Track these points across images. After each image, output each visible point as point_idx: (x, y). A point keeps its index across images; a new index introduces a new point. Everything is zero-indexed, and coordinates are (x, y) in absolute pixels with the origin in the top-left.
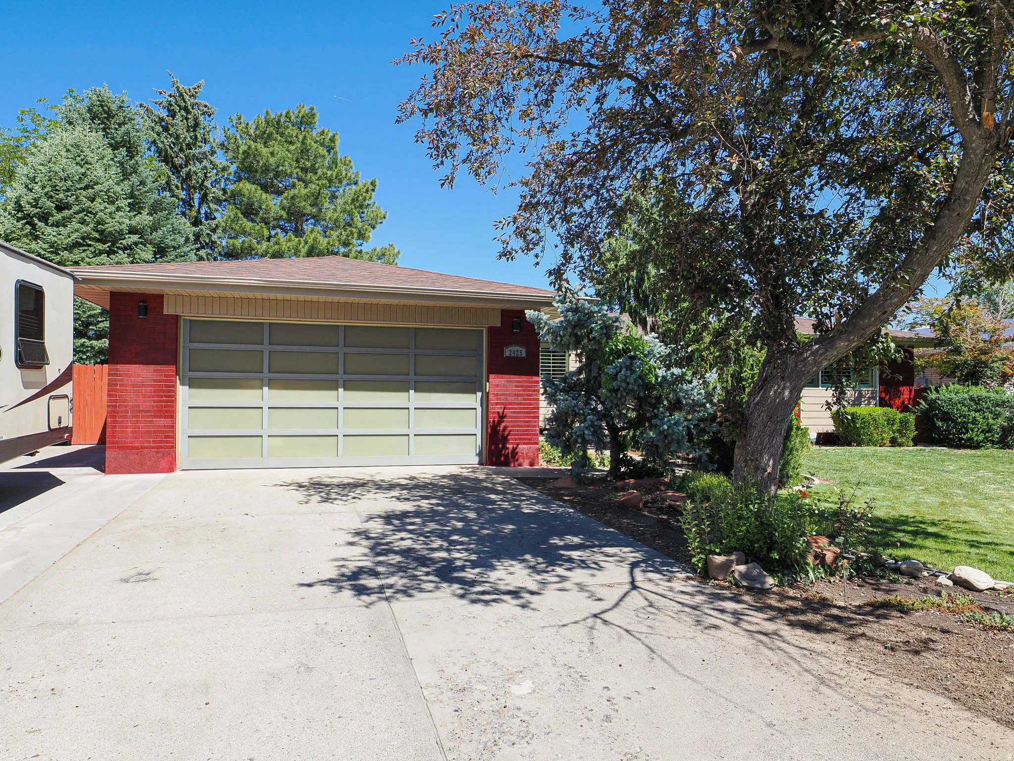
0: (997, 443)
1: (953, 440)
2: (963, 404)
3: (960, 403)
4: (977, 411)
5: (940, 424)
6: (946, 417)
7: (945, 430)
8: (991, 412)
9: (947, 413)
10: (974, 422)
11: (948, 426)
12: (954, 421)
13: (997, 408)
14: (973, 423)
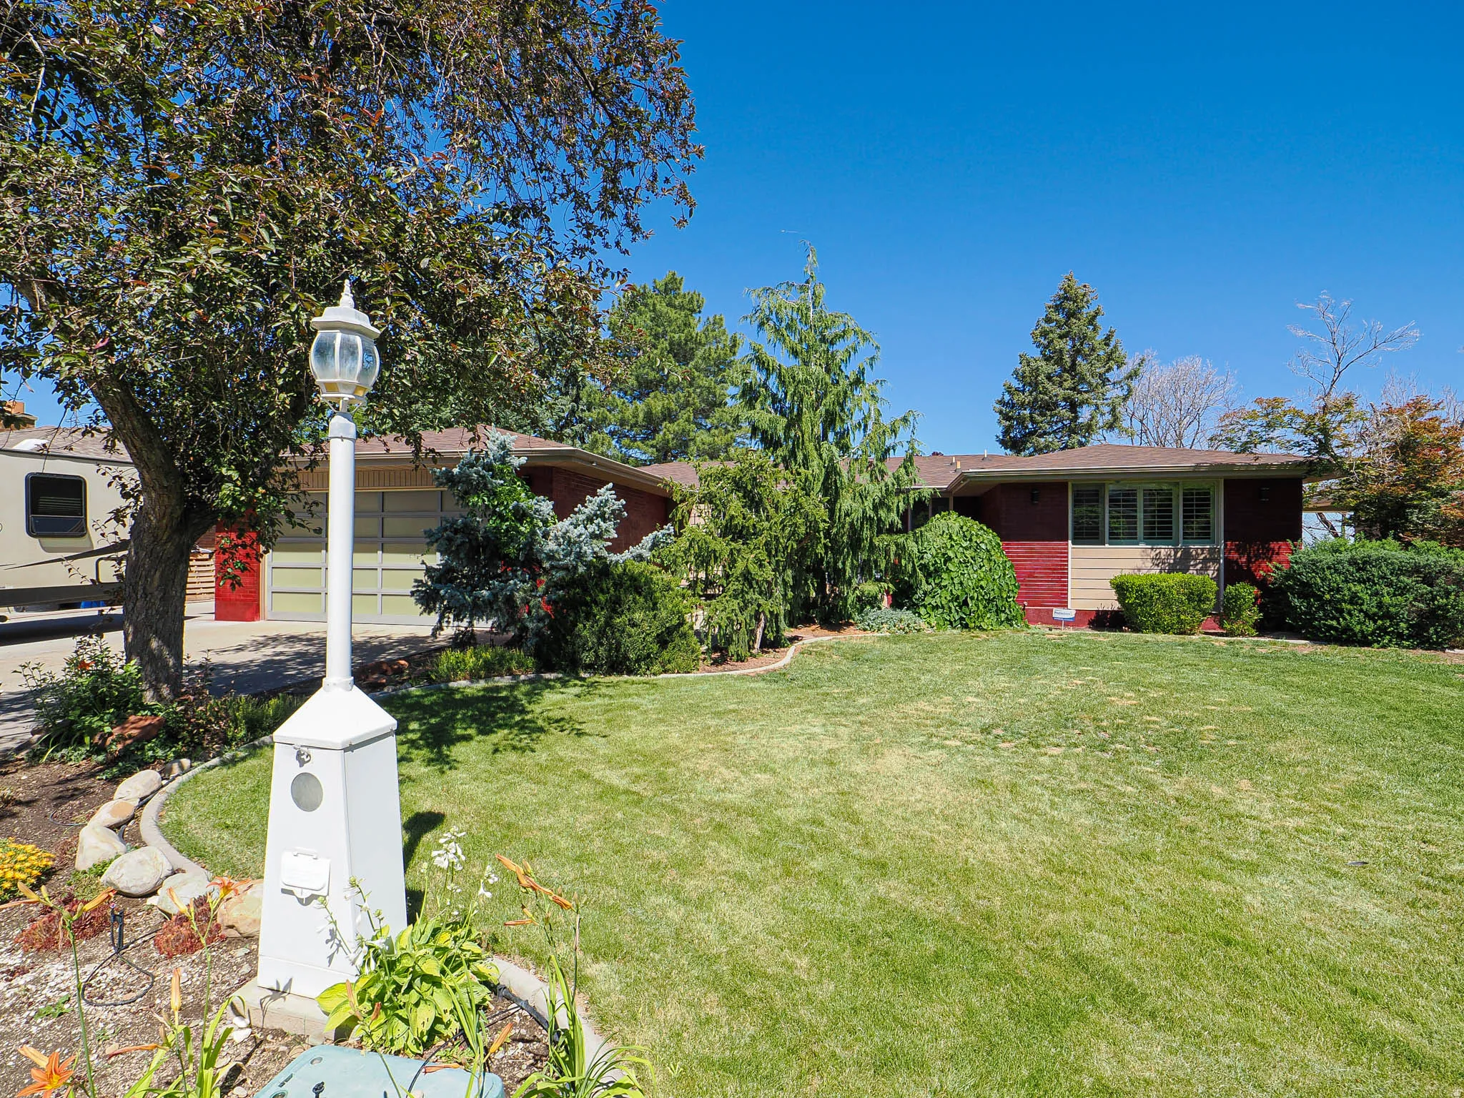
0: (1409, 637)
1: (1319, 629)
2: (1336, 570)
3: (1329, 568)
4: (1360, 581)
5: (1296, 602)
6: (1306, 591)
7: (1305, 613)
8: (1390, 585)
9: (1308, 585)
10: (1354, 599)
11: (1310, 606)
12: (1319, 598)
13: (1402, 578)
14: (1351, 602)
